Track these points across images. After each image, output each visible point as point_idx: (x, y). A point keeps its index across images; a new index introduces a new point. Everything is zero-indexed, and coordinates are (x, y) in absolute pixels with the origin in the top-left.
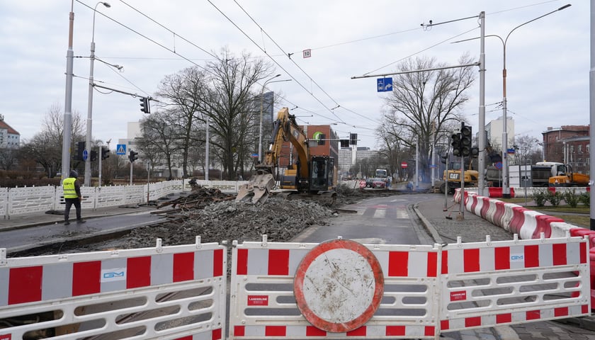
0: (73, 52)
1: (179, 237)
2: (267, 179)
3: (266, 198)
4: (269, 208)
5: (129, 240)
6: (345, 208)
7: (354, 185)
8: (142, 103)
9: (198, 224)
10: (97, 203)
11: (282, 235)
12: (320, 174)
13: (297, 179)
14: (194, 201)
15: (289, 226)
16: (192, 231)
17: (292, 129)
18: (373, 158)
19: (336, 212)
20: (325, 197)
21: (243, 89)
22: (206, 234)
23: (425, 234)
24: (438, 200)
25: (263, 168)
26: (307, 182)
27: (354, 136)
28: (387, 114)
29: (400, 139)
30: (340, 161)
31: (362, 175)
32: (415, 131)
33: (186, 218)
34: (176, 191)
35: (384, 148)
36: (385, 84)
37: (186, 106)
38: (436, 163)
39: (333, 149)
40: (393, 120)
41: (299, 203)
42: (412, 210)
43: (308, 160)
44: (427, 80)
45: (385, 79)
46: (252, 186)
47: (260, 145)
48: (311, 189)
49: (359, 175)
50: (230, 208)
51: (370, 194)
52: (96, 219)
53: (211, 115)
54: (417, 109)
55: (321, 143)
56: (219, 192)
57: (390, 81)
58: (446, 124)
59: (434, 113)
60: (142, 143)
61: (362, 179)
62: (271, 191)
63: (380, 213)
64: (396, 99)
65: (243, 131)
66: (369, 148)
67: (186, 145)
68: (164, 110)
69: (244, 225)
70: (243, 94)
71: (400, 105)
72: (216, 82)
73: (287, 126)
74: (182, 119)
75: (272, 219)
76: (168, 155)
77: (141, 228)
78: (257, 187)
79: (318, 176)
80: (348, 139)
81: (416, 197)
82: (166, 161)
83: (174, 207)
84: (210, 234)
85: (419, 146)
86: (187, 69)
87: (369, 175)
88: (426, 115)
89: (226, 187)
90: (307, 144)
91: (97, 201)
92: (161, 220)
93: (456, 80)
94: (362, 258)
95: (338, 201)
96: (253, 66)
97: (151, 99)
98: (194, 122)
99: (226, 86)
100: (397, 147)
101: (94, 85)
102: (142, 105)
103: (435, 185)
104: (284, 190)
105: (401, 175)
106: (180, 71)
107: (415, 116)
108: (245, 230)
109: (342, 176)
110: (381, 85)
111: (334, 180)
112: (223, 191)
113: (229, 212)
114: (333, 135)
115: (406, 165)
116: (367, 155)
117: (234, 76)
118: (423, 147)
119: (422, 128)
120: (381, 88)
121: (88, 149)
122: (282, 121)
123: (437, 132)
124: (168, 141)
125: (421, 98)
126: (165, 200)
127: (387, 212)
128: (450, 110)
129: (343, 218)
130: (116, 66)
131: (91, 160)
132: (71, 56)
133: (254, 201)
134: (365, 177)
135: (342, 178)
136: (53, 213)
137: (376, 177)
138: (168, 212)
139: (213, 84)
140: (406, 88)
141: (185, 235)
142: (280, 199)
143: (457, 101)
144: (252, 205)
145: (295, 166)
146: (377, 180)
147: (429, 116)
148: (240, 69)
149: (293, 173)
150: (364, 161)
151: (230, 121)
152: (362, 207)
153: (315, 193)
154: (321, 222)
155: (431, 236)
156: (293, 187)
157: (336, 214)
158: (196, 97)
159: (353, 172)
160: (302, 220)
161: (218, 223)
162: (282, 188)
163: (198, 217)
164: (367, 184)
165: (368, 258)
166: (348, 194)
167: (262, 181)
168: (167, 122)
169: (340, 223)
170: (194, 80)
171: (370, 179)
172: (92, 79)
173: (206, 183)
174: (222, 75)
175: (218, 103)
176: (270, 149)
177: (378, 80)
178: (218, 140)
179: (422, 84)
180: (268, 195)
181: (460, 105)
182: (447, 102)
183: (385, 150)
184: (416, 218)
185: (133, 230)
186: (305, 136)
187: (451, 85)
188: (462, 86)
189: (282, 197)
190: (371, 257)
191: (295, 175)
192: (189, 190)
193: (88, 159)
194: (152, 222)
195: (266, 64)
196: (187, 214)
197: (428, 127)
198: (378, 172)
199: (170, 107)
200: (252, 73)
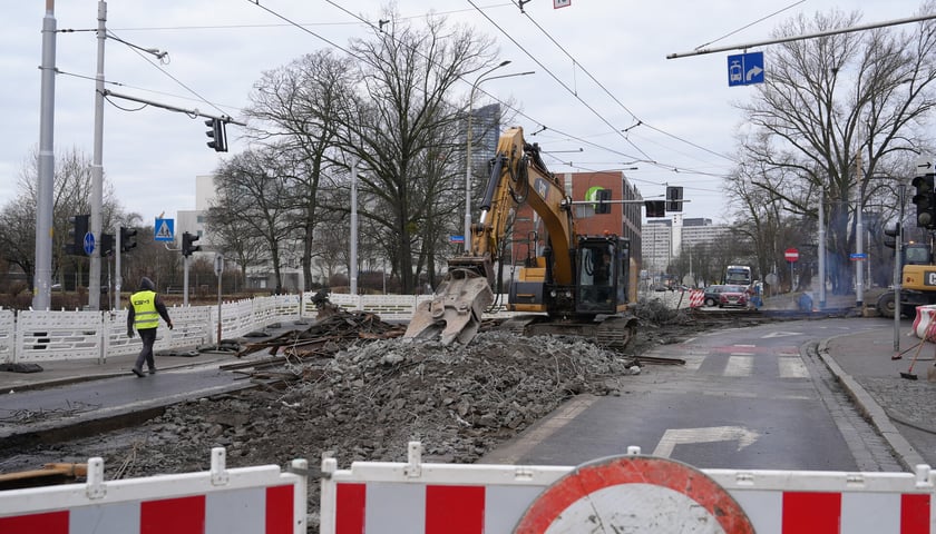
0: (54, 21)
1: (267, 424)
2: (474, 288)
3: (473, 333)
4: (479, 354)
5: (160, 431)
6: (657, 353)
7: (678, 300)
8: (211, 129)
9: (318, 393)
10: (107, 347)
11: (507, 419)
12: (600, 276)
13: (546, 288)
14: (321, 339)
15: (523, 398)
16: (298, 409)
17: (533, 176)
18: (720, 240)
19: (636, 363)
20: (610, 330)
21: (429, 97)
22: (330, 415)
23: (854, 416)
24: (877, 334)
25: (465, 264)
26: (568, 295)
27: (675, 193)
28: (749, 142)
29: (781, 197)
30: (645, 249)
31: (696, 279)
32: (814, 179)
33: (295, 379)
34: (286, 319)
35: (742, 218)
36: (746, 66)
37: (309, 135)
38: (865, 251)
39: (630, 224)
40: (764, 157)
41: (551, 344)
42: (815, 357)
43: (570, 246)
44: (841, 63)
45: (746, 55)
46: (442, 306)
47: (468, 215)
48: (579, 311)
49: (688, 279)
50: (390, 357)
51: (715, 321)
52: (101, 382)
53: (363, 155)
54: (818, 129)
55: (603, 209)
56: (376, 319)
57: (757, 59)
58: (887, 161)
59: (859, 137)
60: (219, 217)
61: (696, 288)
62: (485, 316)
63: (739, 364)
64: (770, 109)
65: (431, 187)
66: (710, 221)
67: (309, 220)
68: (262, 147)
69: (420, 394)
70: (431, 108)
71: (780, 121)
72: (372, 82)
73: (522, 168)
74: (302, 165)
75: (484, 381)
76: (274, 243)
77: (189, 404)
78: (452, 308)
79: (594, 281)
80: (664, 199)
81: (823, 326)
82: (268, 255)
83: (273, 352)
84: (340, 417)
85: (825, 212)
86: (308, 56)
87: (709, 278)
88: (840, 142)
89: (393, 309)
90: (567, 208)
91: (107, 341)
92: (238, 383)
93: (908, 61)
94: (702, 511)
95: (641, 336)
96: (450, 46)
97: (228, 120)
98: (327, 170)
99: (393, 91)
100: (773, 216)
101: (106, 93)
102: (210, 135)
103: (865, 298)
104: (519, 314)
105: (784, 277)
106: (295, 62)
107: (815, 145)
108: (421, 408)
109: (650, 282)
110: (736, 71)
111: (632, 291)
112: (384, 317)
113: (388, 365)
114: (630, 192)
115: (796, 255)
116: (705, 236)
117: (410, 70)
118: (834, 215)
119: (832, 171)
120: (737, 77)
121: (96, 229)
122: (508, 157)
123: (866, 181)
124: (271, 212)
125: (829, 106)
126: (258, 340)
127: (754, 363)
128: (895, 129)
129: (653, 376)
130: (152, 52)
131: (103, 254)
132: (50, 30)
133: (445, 340)
134: (701, 285)
135: (649, 287)
136: (10, 370)
137: (726, 282)
138: (259, 365)
139: (366, 88)
140: (793, 84)
141: (281, 420)
142: (505, 335)
143: (912, 107)
144: (440, 348)
145: (543, 261)
146: (730, 290)
147: (847, 145)
148: (423, 52)
149: (538, 275)
150: (700, 248)
151: (403, 165)
152: (696, 351)
153: (588, 319)
154: (599, 388)
155: (869, 420)
156: (539, 306)
157: (635, 368)
158: (329, 117)
159: (676, 273)
160: (555, 383)
161: (364, 388)
162: (512, 309)
163: (319, 377)
164: (706, 299)
165: (721, 513)
166: (666, 322)
167: (463, 293)
168: (271, 173)
169: (645, 388)
170: (324, 80)
171: (712, 288)
172: (101, 80)
173: (350, 301)
174: (385, 67)
175: (377, 129)
176: (482, 220)
177: (731, 59)
178: (379, 208)
179: (830, 73)
180: (477, 326)
181: (921, 118)
182: (889, 110)
183: (746, 224)
184: (828, 376)
185: (170, 407)
186: (563, 193)
187: (899, 71)
188: (923, 74)
189: (512, 328)
190: (729, 510)
191: (542, 280)
192: (312, 315)
193: (96, 252)
194: (217, 388)
195: (479, 41)
196: (298, 369)
197: (845, 169)
198: (732, 272)
199: (275, 140)
200: (448, 61)
